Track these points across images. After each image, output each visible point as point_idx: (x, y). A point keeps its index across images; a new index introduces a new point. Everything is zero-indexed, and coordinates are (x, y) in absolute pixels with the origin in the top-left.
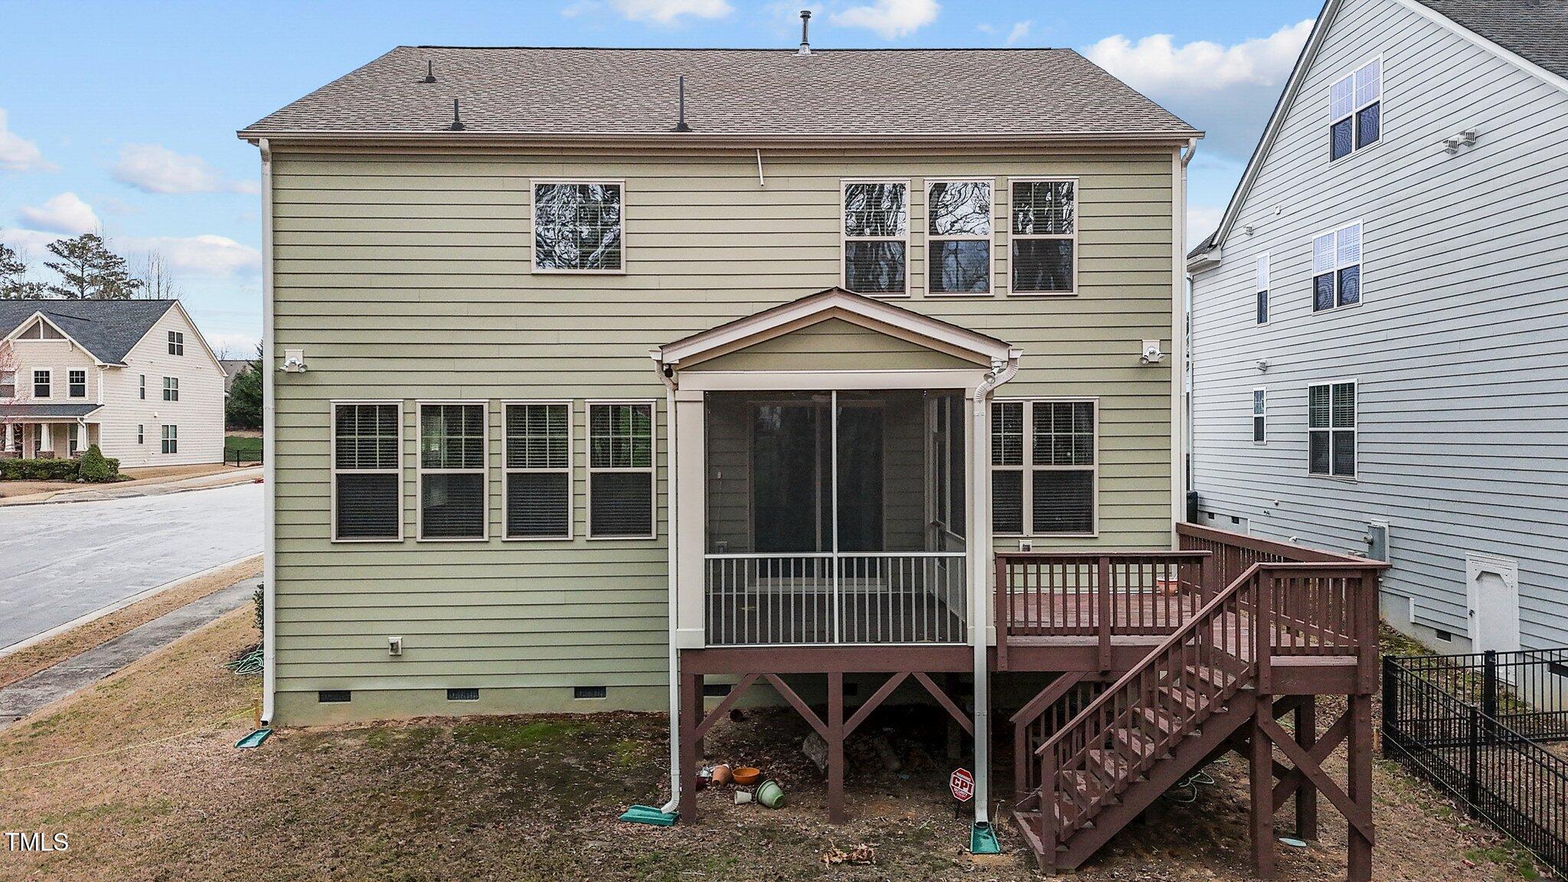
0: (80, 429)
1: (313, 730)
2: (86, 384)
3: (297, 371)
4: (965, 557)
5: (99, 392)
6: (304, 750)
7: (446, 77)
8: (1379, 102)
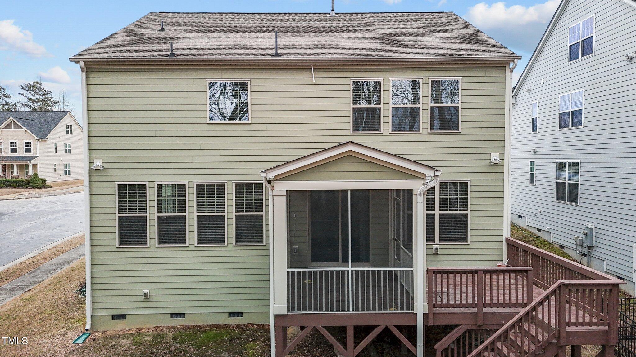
0: (29, 166)
1: (109, 333)
2: (32, 147)
3: (100, 169)
4: (413, 270)
5: (37, 151)
6: (104, 346)
7: (170, 28)
8: (593, 36)
